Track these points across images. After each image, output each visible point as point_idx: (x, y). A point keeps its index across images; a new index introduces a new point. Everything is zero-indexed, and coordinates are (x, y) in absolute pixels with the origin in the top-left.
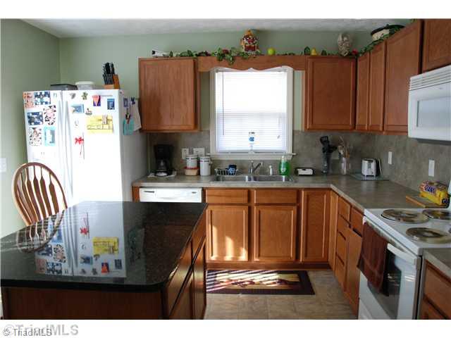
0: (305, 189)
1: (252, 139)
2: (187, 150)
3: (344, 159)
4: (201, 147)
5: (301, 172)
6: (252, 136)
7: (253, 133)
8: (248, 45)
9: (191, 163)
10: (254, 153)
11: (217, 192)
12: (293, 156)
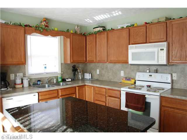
0: (78, 86)
1: (45, 68)
2: (14, 74)
3: (80, 74)
4: (21, 73)
5: (67, 80)
6: (45, 66)
7: (46, 65)
8: (46, 25)
9: (18, 81)
10: (46, 74)
11: (45, 93)
12: (62, 74)
